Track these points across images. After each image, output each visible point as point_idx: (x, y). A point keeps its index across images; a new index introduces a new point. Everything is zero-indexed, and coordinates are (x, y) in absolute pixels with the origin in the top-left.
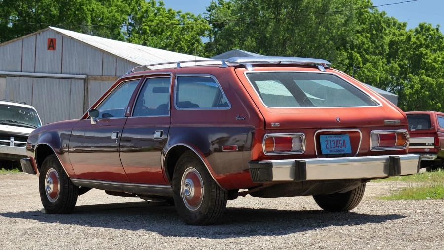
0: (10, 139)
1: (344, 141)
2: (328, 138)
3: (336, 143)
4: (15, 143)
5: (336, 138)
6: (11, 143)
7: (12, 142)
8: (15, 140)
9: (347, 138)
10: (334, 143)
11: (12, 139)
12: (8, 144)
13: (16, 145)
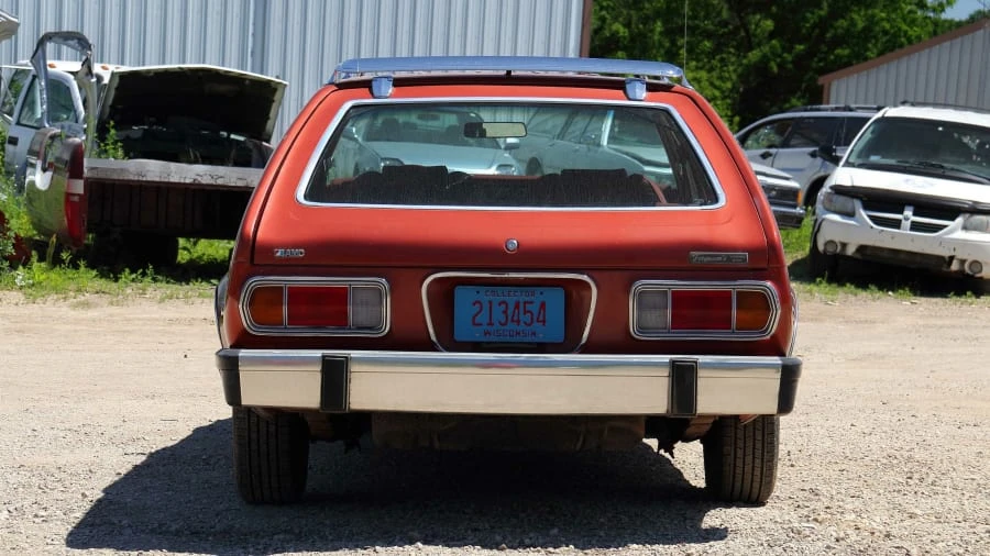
0: (901, 212)
1: (543, 305)
2: (485, 295)
3: (510, 312)
4: (913, 222)
5: (519, 296)
6: (903, 221)
7: (907, 219)
8: (915, 214)
9: (556, 299)
10: (505, 312)
11: (908, 212)
12: (896, 224)
13: (915, 227)
